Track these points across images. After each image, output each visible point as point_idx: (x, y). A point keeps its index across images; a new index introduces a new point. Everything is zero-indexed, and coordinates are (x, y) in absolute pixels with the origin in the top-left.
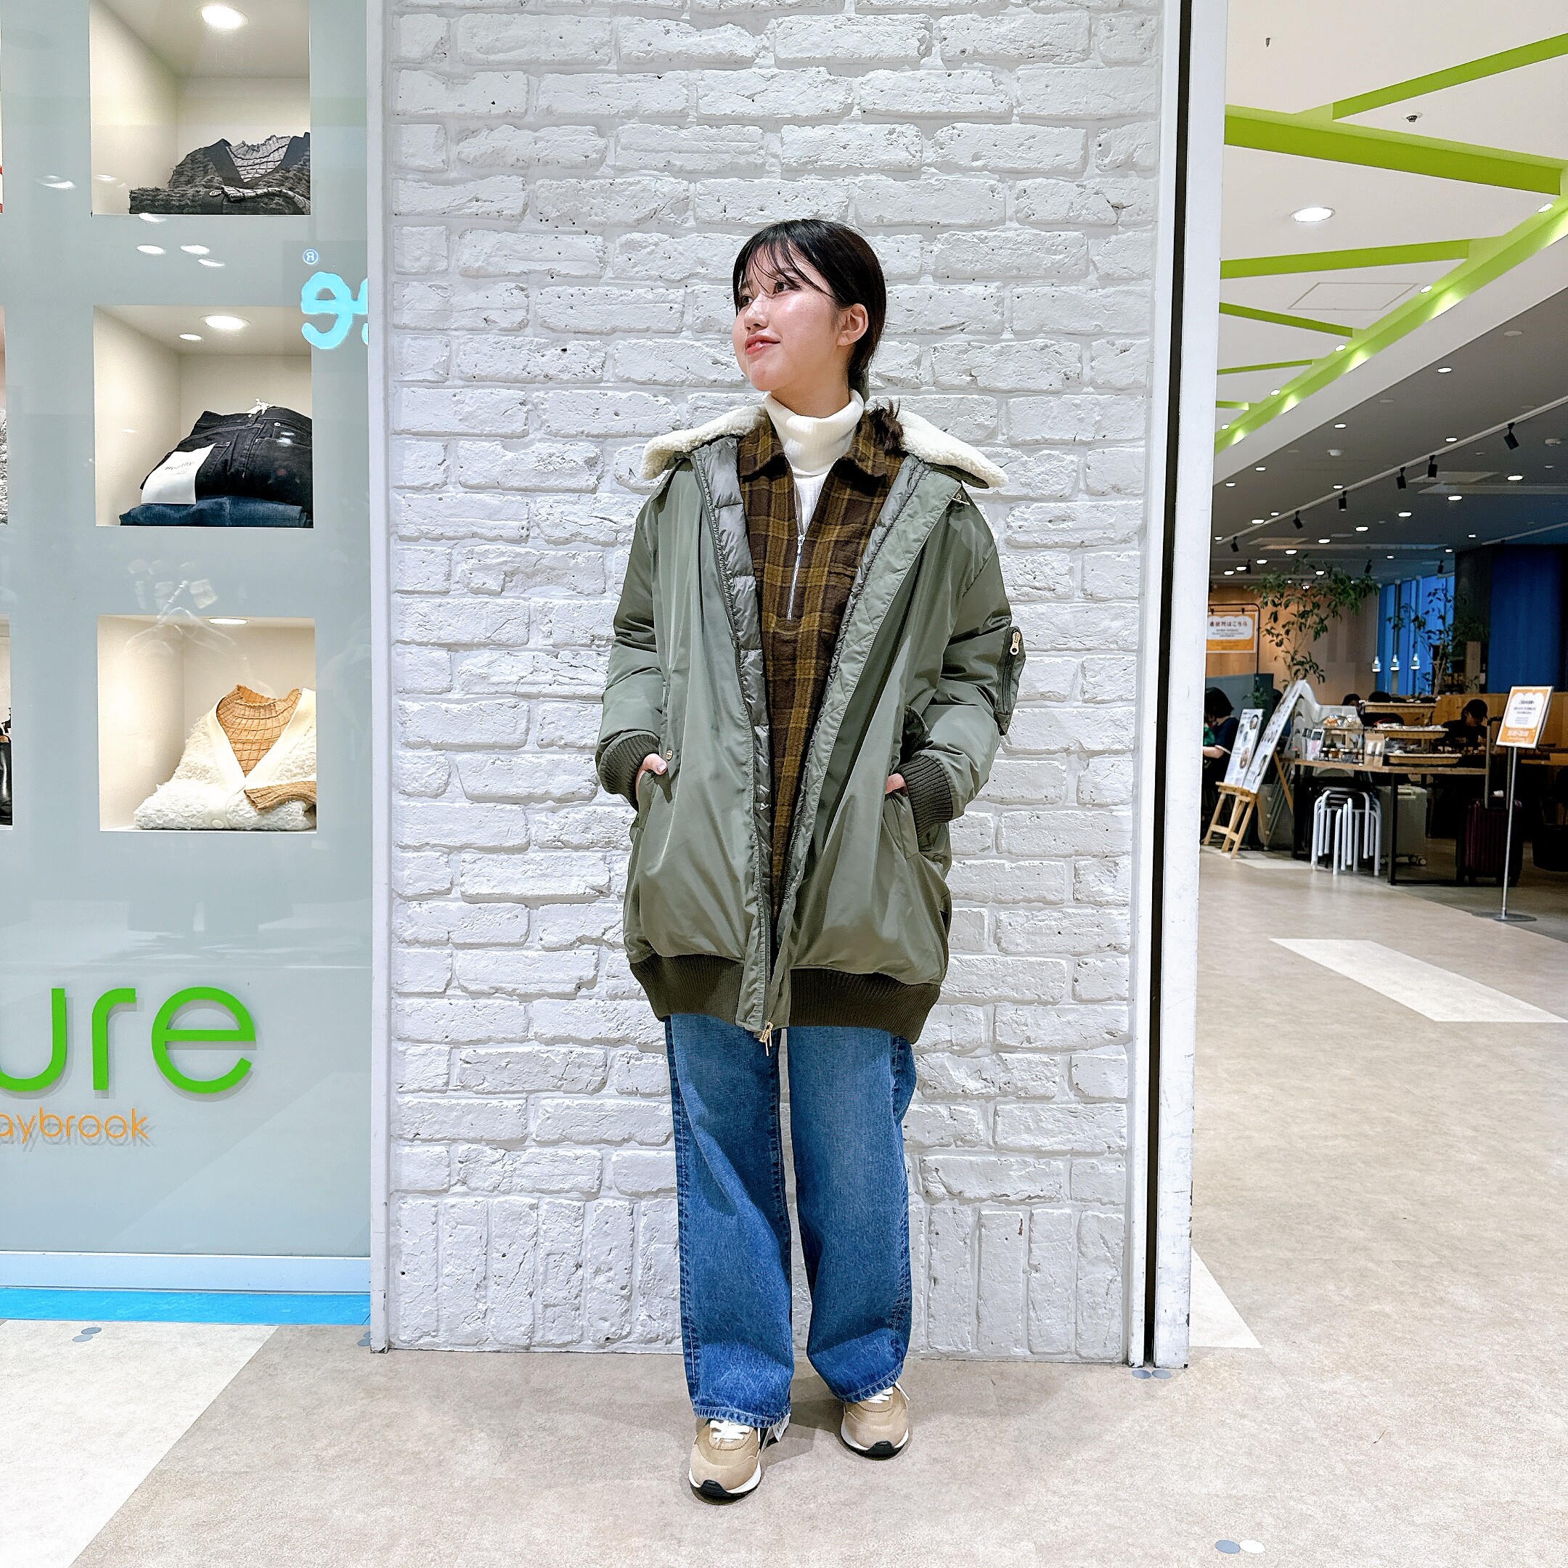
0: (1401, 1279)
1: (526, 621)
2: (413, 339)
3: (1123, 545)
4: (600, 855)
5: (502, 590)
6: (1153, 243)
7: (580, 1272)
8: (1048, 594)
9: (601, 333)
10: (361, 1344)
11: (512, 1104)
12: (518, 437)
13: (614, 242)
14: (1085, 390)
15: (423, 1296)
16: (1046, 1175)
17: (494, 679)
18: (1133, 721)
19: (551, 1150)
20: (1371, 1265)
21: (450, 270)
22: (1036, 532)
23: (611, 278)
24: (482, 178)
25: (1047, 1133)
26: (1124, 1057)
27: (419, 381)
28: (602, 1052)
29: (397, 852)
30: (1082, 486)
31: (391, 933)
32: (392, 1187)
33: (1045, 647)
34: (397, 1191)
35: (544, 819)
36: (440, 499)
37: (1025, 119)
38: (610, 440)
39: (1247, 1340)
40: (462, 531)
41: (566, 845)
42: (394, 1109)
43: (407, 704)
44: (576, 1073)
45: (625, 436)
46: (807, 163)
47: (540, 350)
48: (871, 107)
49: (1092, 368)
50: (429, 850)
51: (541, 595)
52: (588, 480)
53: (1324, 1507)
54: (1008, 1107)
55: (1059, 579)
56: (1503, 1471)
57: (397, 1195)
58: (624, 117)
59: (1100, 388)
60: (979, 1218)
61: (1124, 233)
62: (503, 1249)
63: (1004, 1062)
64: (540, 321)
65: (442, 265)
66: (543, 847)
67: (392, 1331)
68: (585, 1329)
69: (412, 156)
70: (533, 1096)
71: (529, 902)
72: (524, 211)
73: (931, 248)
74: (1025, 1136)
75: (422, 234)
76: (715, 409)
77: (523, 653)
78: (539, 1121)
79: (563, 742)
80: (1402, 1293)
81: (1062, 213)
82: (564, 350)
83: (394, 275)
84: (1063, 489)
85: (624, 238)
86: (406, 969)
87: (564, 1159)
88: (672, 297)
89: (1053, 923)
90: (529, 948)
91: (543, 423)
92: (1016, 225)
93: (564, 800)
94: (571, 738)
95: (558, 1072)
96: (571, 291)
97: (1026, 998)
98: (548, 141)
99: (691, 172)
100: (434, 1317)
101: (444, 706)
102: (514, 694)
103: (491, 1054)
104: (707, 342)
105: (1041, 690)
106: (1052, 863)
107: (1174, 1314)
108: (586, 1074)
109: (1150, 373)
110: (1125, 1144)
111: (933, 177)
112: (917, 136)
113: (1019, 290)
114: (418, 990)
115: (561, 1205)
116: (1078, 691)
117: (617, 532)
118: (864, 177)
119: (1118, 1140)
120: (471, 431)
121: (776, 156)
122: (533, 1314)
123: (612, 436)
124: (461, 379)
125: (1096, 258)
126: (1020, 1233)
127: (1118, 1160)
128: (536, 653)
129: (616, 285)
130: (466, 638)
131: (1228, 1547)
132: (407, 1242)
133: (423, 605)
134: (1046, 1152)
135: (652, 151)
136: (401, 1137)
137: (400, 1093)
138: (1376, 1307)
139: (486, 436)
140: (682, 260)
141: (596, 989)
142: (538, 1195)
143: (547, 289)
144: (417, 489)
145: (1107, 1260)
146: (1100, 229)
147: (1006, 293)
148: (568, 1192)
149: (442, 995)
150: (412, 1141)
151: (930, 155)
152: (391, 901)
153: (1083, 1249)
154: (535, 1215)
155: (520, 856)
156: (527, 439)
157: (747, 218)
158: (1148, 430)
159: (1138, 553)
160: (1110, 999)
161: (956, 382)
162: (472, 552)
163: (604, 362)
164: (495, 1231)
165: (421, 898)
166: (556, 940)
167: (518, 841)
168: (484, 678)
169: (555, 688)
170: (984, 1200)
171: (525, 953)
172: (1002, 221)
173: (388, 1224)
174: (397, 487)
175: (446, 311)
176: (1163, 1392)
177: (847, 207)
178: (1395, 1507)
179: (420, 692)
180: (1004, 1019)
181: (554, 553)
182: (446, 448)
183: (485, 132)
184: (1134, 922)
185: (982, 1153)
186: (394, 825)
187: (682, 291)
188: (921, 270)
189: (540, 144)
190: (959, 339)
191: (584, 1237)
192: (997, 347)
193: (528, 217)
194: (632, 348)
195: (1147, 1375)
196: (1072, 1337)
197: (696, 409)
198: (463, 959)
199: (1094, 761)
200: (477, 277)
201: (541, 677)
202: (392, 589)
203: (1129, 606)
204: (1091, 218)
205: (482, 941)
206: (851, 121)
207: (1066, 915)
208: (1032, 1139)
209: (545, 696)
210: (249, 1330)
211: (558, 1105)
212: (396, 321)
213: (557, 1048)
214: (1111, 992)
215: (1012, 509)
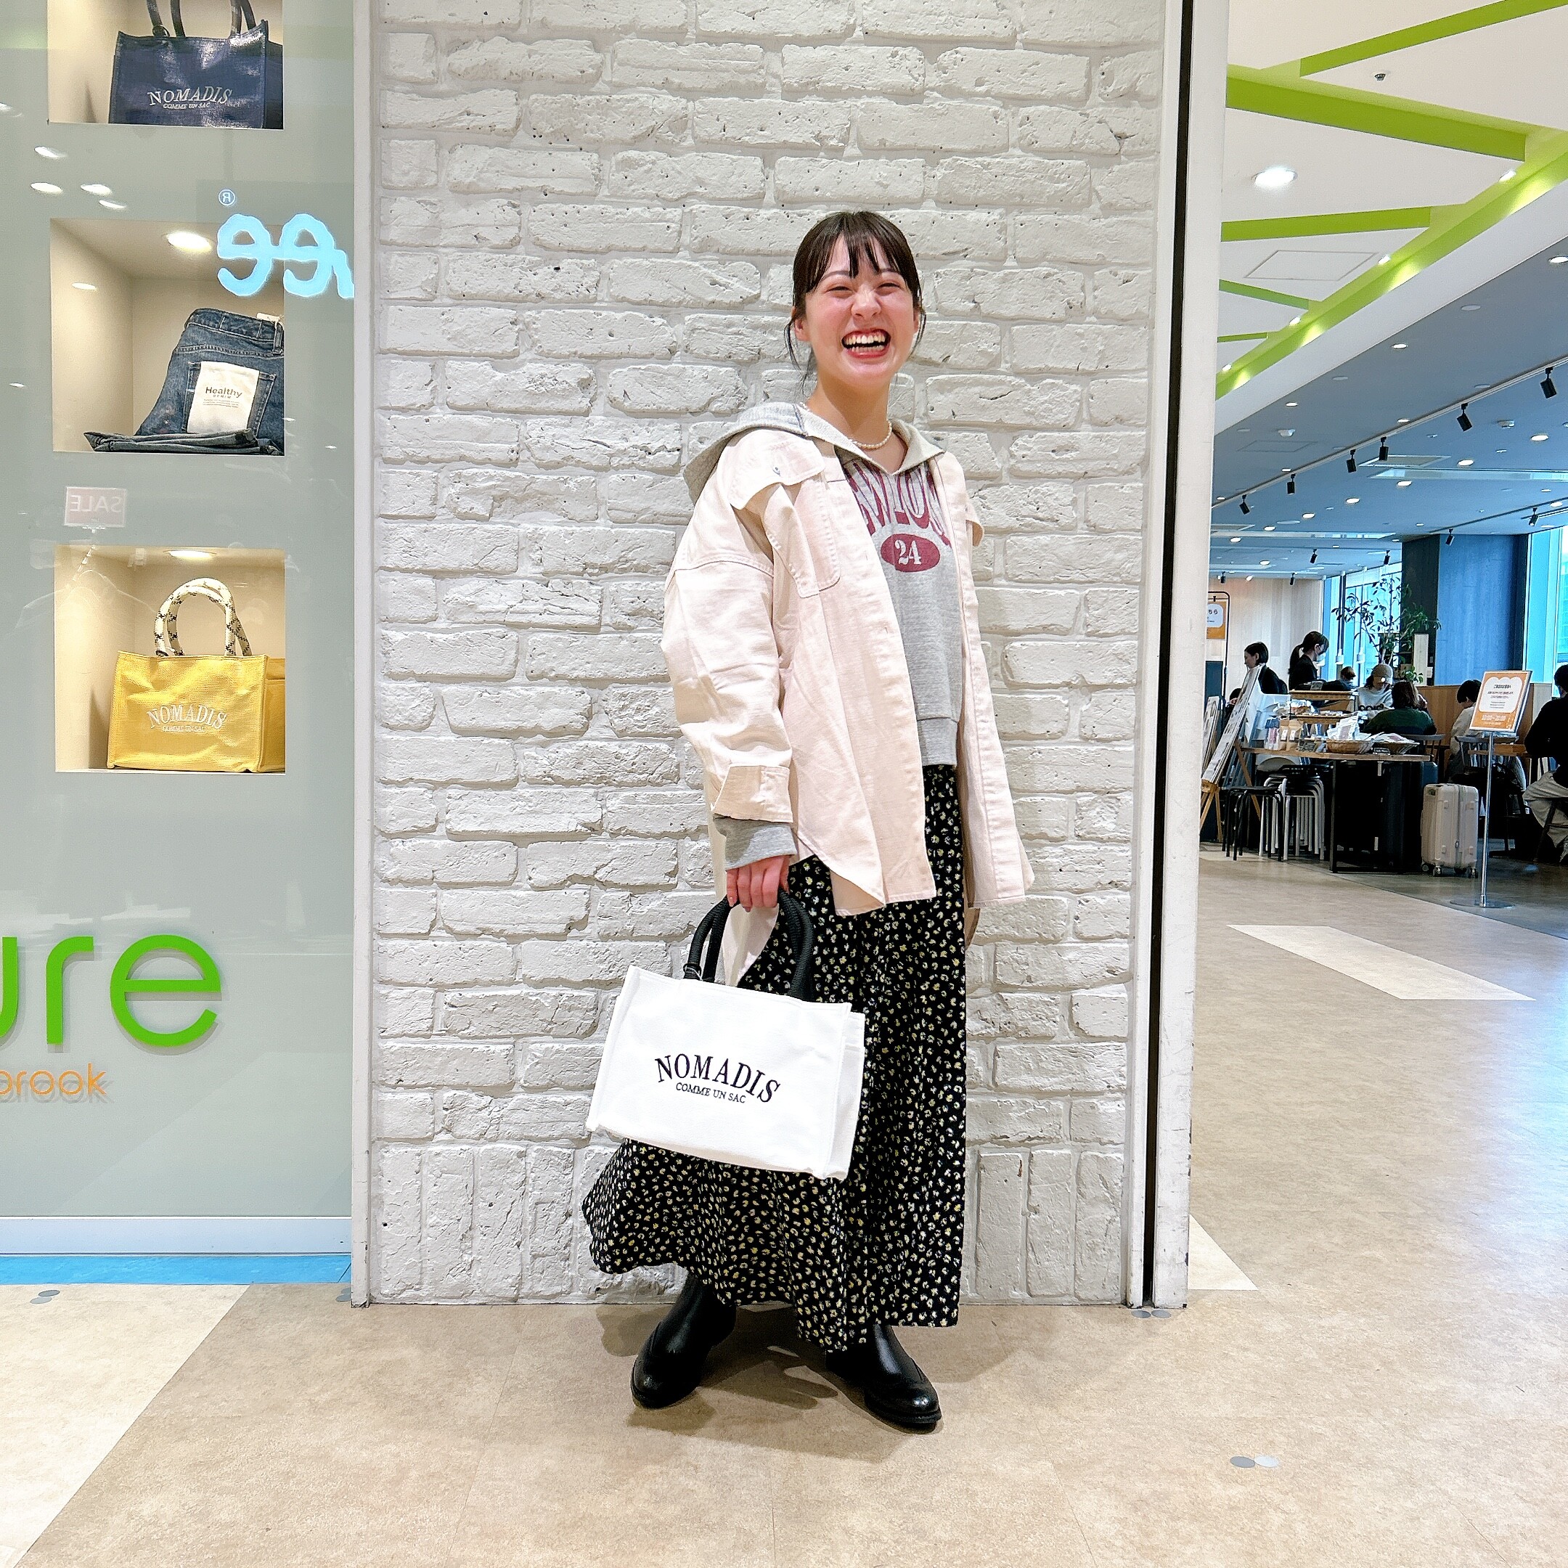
0: (1389, 1228)
1: (516, 548)
2: (400, 255)
3: (1126, 476)
4: (592, 791)
5: (490, 516)
6: (1156, 173)
7: (570, 1221)
8: (1051, 525)
9: (596, 252)
10: (340, 1300)
11: (499, 1048)
12: (508, 358)
13: (610, 160)
14: (1088, 319)
15: (405, 1248)
16: (1046, 1115)
17: (482, 608)
18: (1136, 655)
19: (538, 1097)
20: (1358, 1216)
21: (440, 185)
22: (1039, 461)
23: (607, 196)
24: (474, 91)
25: (1047, 1073)
26: (1125, 995)
27: (407, 299)
28: (593, 994)
29: (381, 789)
30: (1085, 415)
31: (374, 871)
32: (374, 1136)
33: (1048, 579)
34: (379, 1139)
35: (534, 754)
36: (427, 421)
37: (1028, 45)
38: (604, 362)
39: (1244, 1283)
40: (449, 453)
41: (557, 781)
42: (376, 1055)
43: (391, 633)
44: (567, 1016)
45: (619, 357)
46: (808, 84)
47: (532, 268)
48: (874, 28)
49: (1095, 297)
50: (412, 786)
51: (531, 521)
52: (580, 402)
53: (1334, 1427)
54: (1008, 1047)
55: (1062, 509)
56: (1505, 1393)
57: (379, 1143)
58: (621, 32)
59: (1104, 318)
60: (979, 1161)
61: (1127, 163)
62: (490, 1198)
63: (1004, 1001)
64: (532, 238)
65: (431, 180)
66: (533, 782)
67: (374, 1285)
68: (575, 1280)
69: (401, 66)
70: (521, 1041)
71: (518, 840)
72: (517, 127)
73: (933, 173)
74: (1025, 1077)
75: (411, 148)
76: (713, 331)
77: (512, 581)
78: (528, 1067)
79: (553, 674)
80: (1391, 1240)
81: (1064, 142)
82: (557, 269)
83: (382, 189)
84: (1066, 419)
85: (620, 156)
86: (389, 909)
87: (555, 1105)
88: (669, 216)
89: (1055, 860)
90: (517, 888)
91: (534, 343)
92: (1019, 152)
93: (556, 734)
94: (562, 670)
95: (546, 1015)
96: (566, 208)
97: (1027, 937)
98: (542, 55)
99: (689, 90)
100: (417, 1269)
101: (429, 635)
102: (504, 623)
103: (477, 997)
104: (705, 262)
105: (1045, 623)
106: (1054, 799)
107: (1173, 1253)
108: (576, 1018)
109: (1152, 304)
110: (1125, 1083)
111: (936, 102)
112: (920, 60)
113: (1022, 218)
114: (401, 931)
115: (550, 1153)
116: (1080, 624)
117: (611, 456)
118: (865, 100)
119: (1118, 1079)
120: (460, 350)
121: (776, 76)
122: (521, 1265)
123: (606, 357)
124: (449, 296)
125: (1098, 188)
126: (1020, 1175)
127: (1118, 1099)
128: (525, 581)
129: (611, 203)
130: (452, 565)
131: (1243, 1462)
132: (390, 1193)
133: (408, 530)
134: (1046, 1092)
135: (650, 67)
136: (383, 1083)
137: (382, 1037)
138: (1367, 1253)
139: (475, 356)
140: (679, 179)
141: (587, 930)
142: (527, 1142)
143: (540, 206)
144: (403, 410)
145: (1106, 1200)
146: (1102, 158)
147: (1009, 220)
148: (557, 1139)
149: (425, 936)
150: (394, 1087)
151: (934, 79)
152: (373, 838)
153: (1083, 1190)
154: (523, 1163)
155: (508, 792)
156: (518, 359)
157: (747, 138)
158: (1150, 360)
159: (1141, 485)
160: (1111, 937)
161: (959, 308)
162: (460, 475)
163: (598, 282)
164: (482, 1180)
165: (404, 835)
166: (546, 879)
167: (506, 777)
168: (472, 607)
169: (546, 618)
170: (984, 1142)
171: (513, 892)
172: (1005, 148)
173: (370, 1173)
174: (382, 408)
175: (435, 227)
176: (1164, 1329)
177: (848, 129)
178: (1403, 1426)
179: (405, 621)
180: (1005, 958)
181: (545, 477)
182: (433, 368)
183: (477, 44)
184: (1135, 858)
185: (982, 1094)
186: (376, 759)
187: (679, 211)
188: (923, 194)
189: (535, 57)
190: (962, 265)
191: (574, 1186)
192: (1001, 274)
193: (521, 132)
194: (628, 267)
195: (1146, 1315)
196: (1071, 1279)
197: (693, 331)
198: (449, 899)
199: (1096, 696)
200: (468, 193)
201: (530, 606)
202: (376, 513)
203: (1132, 538)
204: (1095, 147)
205: (469, 880)
206: (854, 42)
207: (1068, 852)
208: (1031, 1079)
209: (535, 626)
210: (219, 1289)
211: (547, 1049)
212: (382, 238)
213: (545, 990)
214: (1113, 929)
215: (1015, 438)
